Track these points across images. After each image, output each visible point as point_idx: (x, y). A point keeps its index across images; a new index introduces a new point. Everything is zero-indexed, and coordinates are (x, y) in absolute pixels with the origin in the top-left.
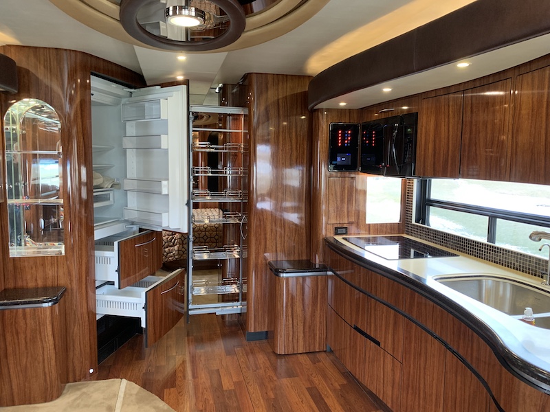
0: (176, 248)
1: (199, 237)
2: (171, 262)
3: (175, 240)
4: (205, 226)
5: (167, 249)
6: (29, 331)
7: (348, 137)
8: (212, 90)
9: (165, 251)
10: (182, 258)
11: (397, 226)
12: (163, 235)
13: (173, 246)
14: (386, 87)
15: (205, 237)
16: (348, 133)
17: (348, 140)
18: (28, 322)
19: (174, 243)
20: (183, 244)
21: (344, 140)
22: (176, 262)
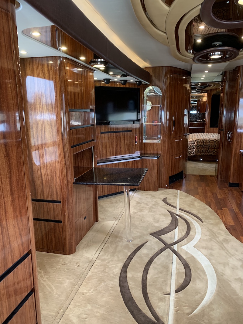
0: (194, 150)
1: (206, 146)
2: (191, 156)
3: (194, 146)
4: (209, 140)
5: (190, 150)
6: (150, 167)
9: (189, 151)
10: (197, 154)
12: (189, 143)
13: (193, 149)
15: (209, 146)
18: (150, 163)
19: (193, 148)
20: (198, 148)
22: (194, 156)
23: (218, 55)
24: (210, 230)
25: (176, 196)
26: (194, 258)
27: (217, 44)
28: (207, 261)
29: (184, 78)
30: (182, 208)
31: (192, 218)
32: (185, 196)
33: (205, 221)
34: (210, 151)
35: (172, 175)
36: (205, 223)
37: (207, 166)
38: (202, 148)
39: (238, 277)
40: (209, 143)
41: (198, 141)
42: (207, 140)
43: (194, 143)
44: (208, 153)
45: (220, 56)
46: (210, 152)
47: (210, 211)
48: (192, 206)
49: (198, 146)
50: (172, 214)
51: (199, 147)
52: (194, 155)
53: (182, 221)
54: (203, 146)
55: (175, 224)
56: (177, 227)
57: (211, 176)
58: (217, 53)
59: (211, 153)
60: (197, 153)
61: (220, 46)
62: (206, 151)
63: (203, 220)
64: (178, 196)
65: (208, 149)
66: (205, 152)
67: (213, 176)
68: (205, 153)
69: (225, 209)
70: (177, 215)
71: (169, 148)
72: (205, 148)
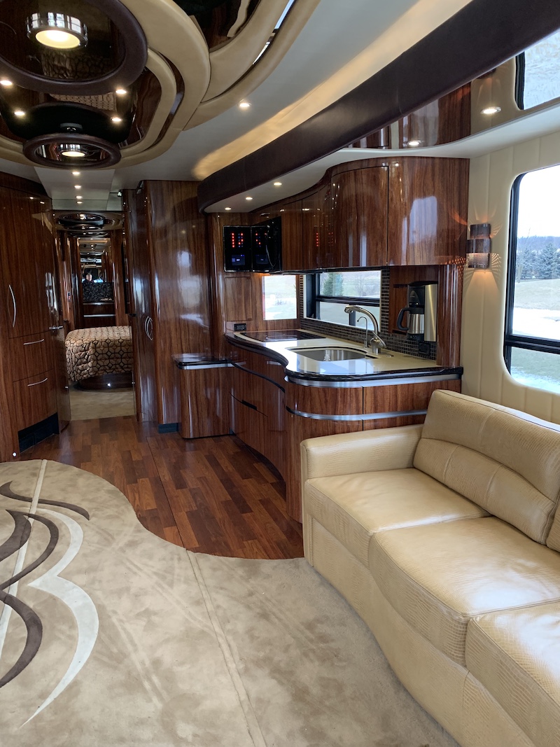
0: (90, 364)
1: (115, 353)
2: (85, 379)
3: (88, 356)
4: (120, 340)
5: (80, 367)
7: (241, 239)
8: (115, 195)
9: (79, 369)
10: (97, 375)
11: (292, 322)
12: (76, 352)
13: (87, 362)
14: (249, 196)
15: (121, 353)
16: (241, 236)
17: (241, 242)
19: (87, 360)
20: (97, 360)
21: (237, 242)
22: (91, 379)
23: (77, 150)
24: (102, 530)
25: (35, 475)
26: (54, 599)
27: (71, 127)
28: (85, 597)
29: (32, 198)
30: (46, 499)
31: (66, 514)
32: (59, 470)
33: (94, 515)
34: (124, 365)
35: (27, 426)
36: (93, 519)
37: (120, 398)
38: (106, 359)
39: (143, 609)
40: (121, 346)
41: (95, 344)
42: (115, 341)
43: (88, 350)
44: (122, 367)
45: (82, 155)
46: (126, 366)
47: (109, 492)
48: (70, 489)
49: (97, 354)
50: (16, 515)
51: (99, 358)
52: (89, 376)
53: (41, 524)
54: (109, 354)
55: (22, 537)
56: (27, 542)
57: (125, 417)
58: (72, 146)
59: (128, 368)
60: (96, 372)
61: (78, 131)
62: (115, 364)
63: (90, 514)
64: (42, 472)
65: (119, 361)
66: (113, 367)
67: (129, 417)
68: (114, 369)
69: (142, 481)
70: (30, 516)
71: (9, 363)
72: (113, 359)
